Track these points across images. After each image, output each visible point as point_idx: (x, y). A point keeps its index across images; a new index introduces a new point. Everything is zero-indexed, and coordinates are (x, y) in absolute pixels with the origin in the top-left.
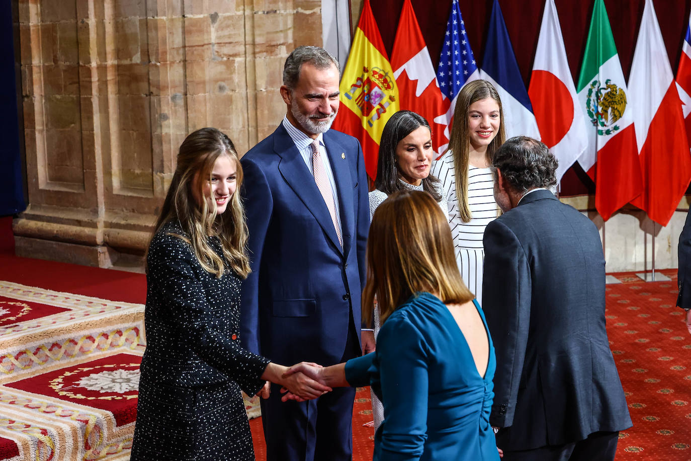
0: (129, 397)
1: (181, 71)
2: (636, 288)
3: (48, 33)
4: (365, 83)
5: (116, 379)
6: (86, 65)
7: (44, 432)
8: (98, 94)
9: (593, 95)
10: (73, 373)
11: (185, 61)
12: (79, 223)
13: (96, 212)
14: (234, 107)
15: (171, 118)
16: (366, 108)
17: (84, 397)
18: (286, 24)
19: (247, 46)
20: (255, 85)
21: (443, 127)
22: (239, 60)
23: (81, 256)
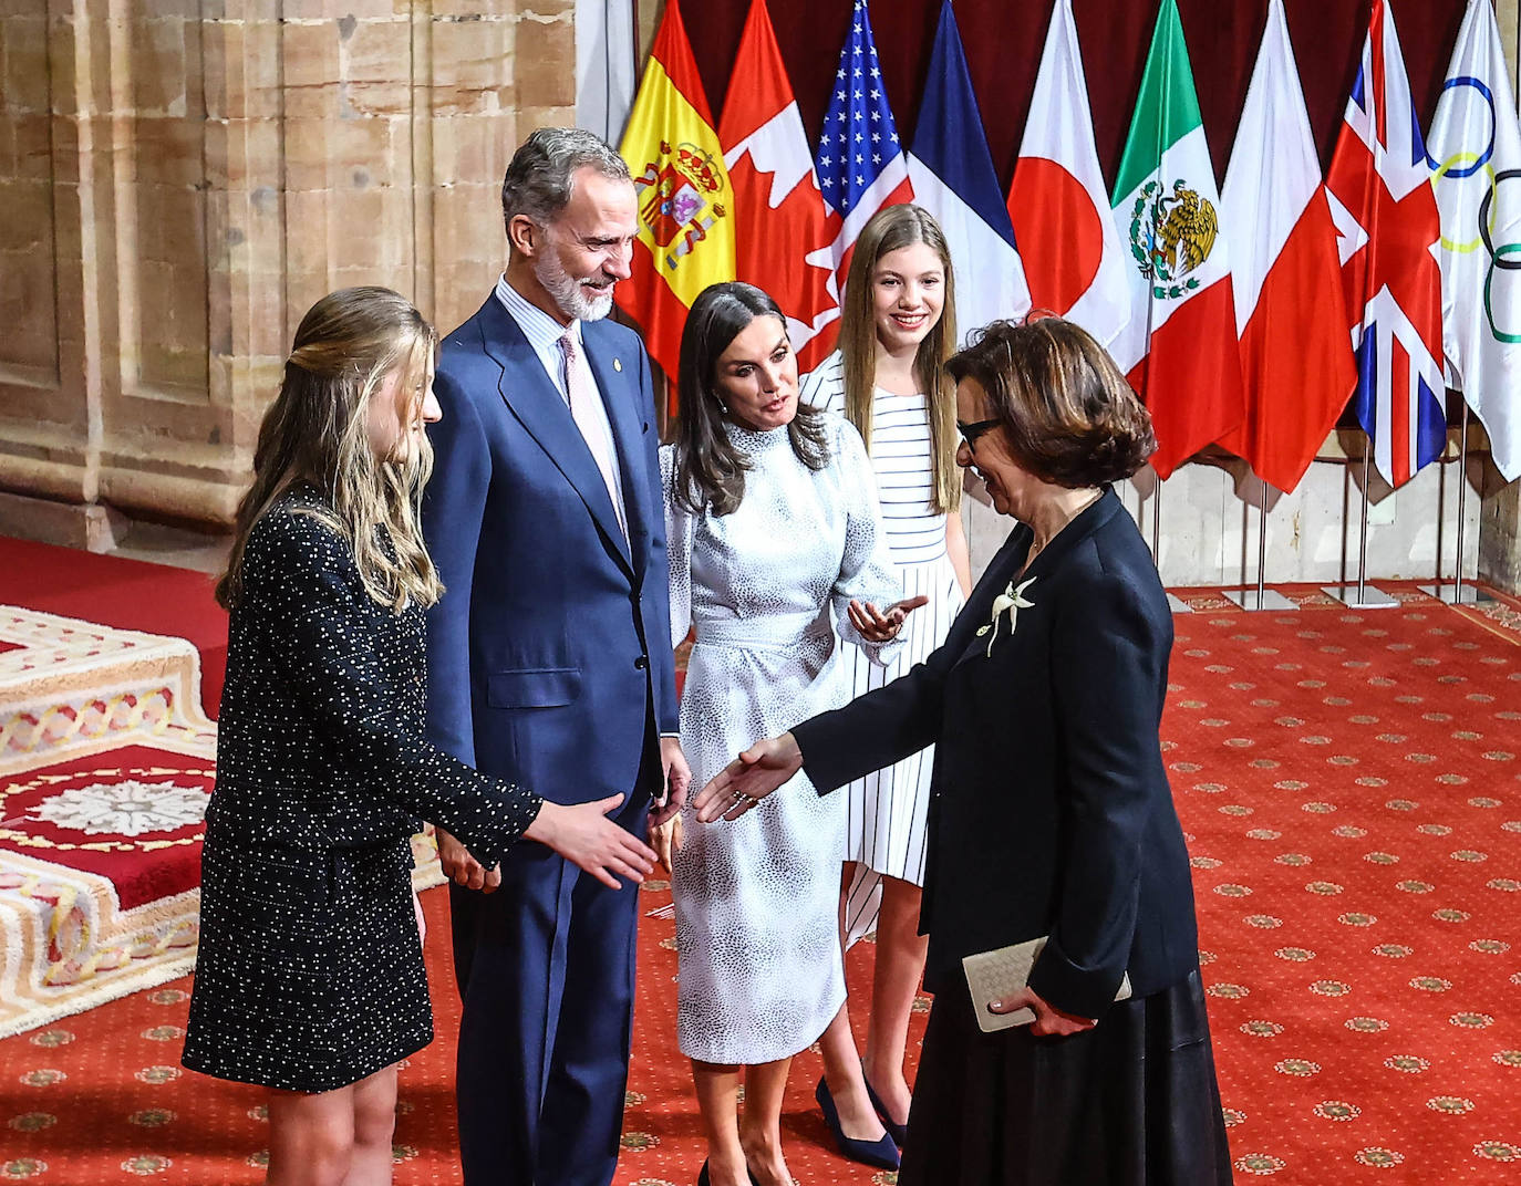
0: (149, 846)
1: (275, 139)
2: (1222, 623)
4: (664, 178)
5: (120, 803)
6: (68, 116)
8: (92, 182)
9: (1147, 211)
10: (26, 788)
11: (282, 118)
12: (45, 453)
13: (82, 431)
14: (385, 220)
15: (249, 235)
16: (665, 229)
17: (49, 844)
18: (499, 43)
19: (416, 91)
20: (432, 174)
21: (825, 273)
22: (398, 120)
23: (46, 525)
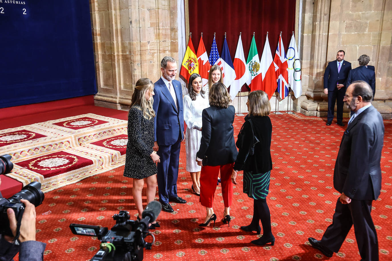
0: (124, 147)
1: (140, 57)
3: (103, 45)
4: (190, 61)
5: (121, 142)
6: (114, 54)
7: (101, 157)
8: (117, 63)
9: (251, 65)
10: (109, 140)
11: (141, 54)
12: (112, 97)
13: (117, 94)
14: (154, 67)
15: (137, 69)
16: (190, 68)
17: (112, 147)
18: (168, 44)
19: (158, 51)
22: (156, 54)
23: (112, 106)
